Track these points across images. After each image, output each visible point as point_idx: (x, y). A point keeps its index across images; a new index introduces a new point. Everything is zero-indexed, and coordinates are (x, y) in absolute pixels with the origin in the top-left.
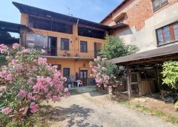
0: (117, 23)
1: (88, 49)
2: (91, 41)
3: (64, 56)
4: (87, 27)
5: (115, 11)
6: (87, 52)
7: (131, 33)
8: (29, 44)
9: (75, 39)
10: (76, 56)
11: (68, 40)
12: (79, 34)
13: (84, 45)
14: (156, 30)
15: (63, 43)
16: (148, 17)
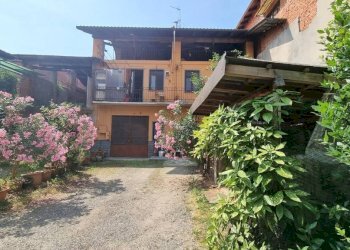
3: (153, 100)
4: (201, 40)
7: (291, 38)
8: (100, 85)
9: (174, 68)
10: (175, 100)
11: (162, 71)
15: (154, 78)
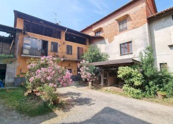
0: (95, 33)
1: (73, 52)
2: (75, 46)
4: (73, 34)
5: (95, 24)
6: (71, 54)
7: (105, 43)
9: (62, 43)
10: (63, 57)
11: (57, 43)
12: (66, 40)
13: (69, 49)
14: (120, 44)
15: (52, 46)
16: (116, 35)
